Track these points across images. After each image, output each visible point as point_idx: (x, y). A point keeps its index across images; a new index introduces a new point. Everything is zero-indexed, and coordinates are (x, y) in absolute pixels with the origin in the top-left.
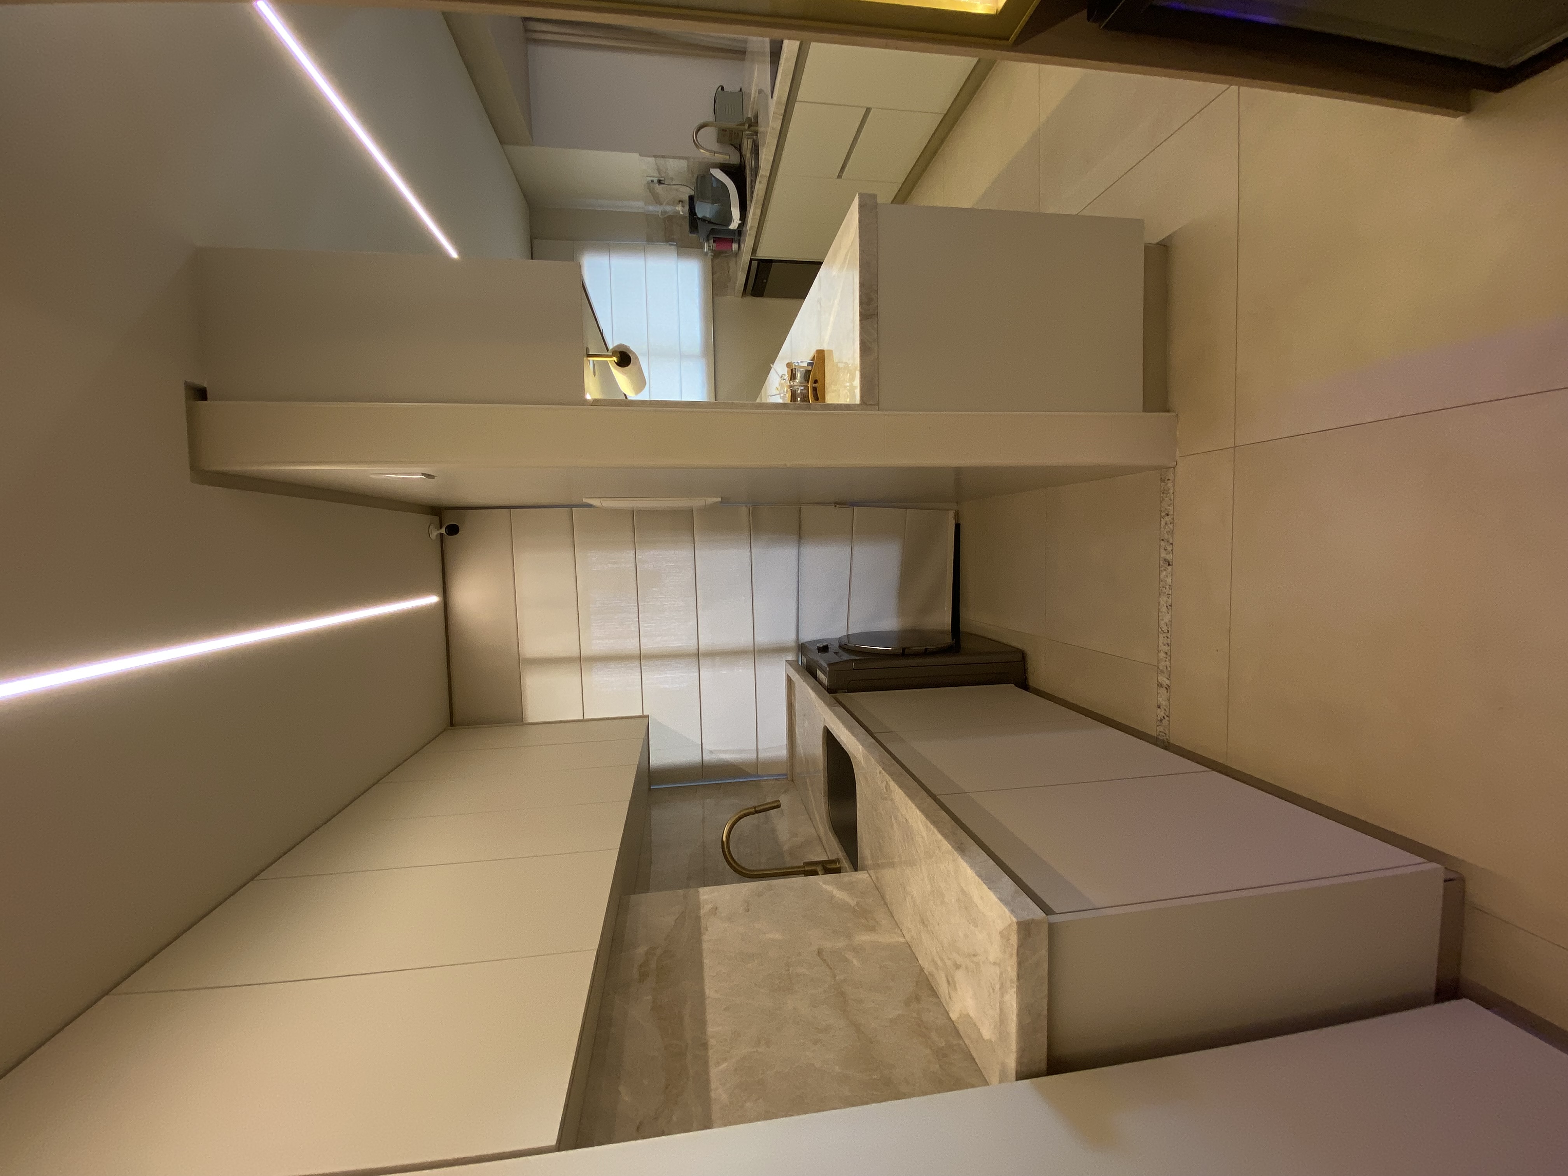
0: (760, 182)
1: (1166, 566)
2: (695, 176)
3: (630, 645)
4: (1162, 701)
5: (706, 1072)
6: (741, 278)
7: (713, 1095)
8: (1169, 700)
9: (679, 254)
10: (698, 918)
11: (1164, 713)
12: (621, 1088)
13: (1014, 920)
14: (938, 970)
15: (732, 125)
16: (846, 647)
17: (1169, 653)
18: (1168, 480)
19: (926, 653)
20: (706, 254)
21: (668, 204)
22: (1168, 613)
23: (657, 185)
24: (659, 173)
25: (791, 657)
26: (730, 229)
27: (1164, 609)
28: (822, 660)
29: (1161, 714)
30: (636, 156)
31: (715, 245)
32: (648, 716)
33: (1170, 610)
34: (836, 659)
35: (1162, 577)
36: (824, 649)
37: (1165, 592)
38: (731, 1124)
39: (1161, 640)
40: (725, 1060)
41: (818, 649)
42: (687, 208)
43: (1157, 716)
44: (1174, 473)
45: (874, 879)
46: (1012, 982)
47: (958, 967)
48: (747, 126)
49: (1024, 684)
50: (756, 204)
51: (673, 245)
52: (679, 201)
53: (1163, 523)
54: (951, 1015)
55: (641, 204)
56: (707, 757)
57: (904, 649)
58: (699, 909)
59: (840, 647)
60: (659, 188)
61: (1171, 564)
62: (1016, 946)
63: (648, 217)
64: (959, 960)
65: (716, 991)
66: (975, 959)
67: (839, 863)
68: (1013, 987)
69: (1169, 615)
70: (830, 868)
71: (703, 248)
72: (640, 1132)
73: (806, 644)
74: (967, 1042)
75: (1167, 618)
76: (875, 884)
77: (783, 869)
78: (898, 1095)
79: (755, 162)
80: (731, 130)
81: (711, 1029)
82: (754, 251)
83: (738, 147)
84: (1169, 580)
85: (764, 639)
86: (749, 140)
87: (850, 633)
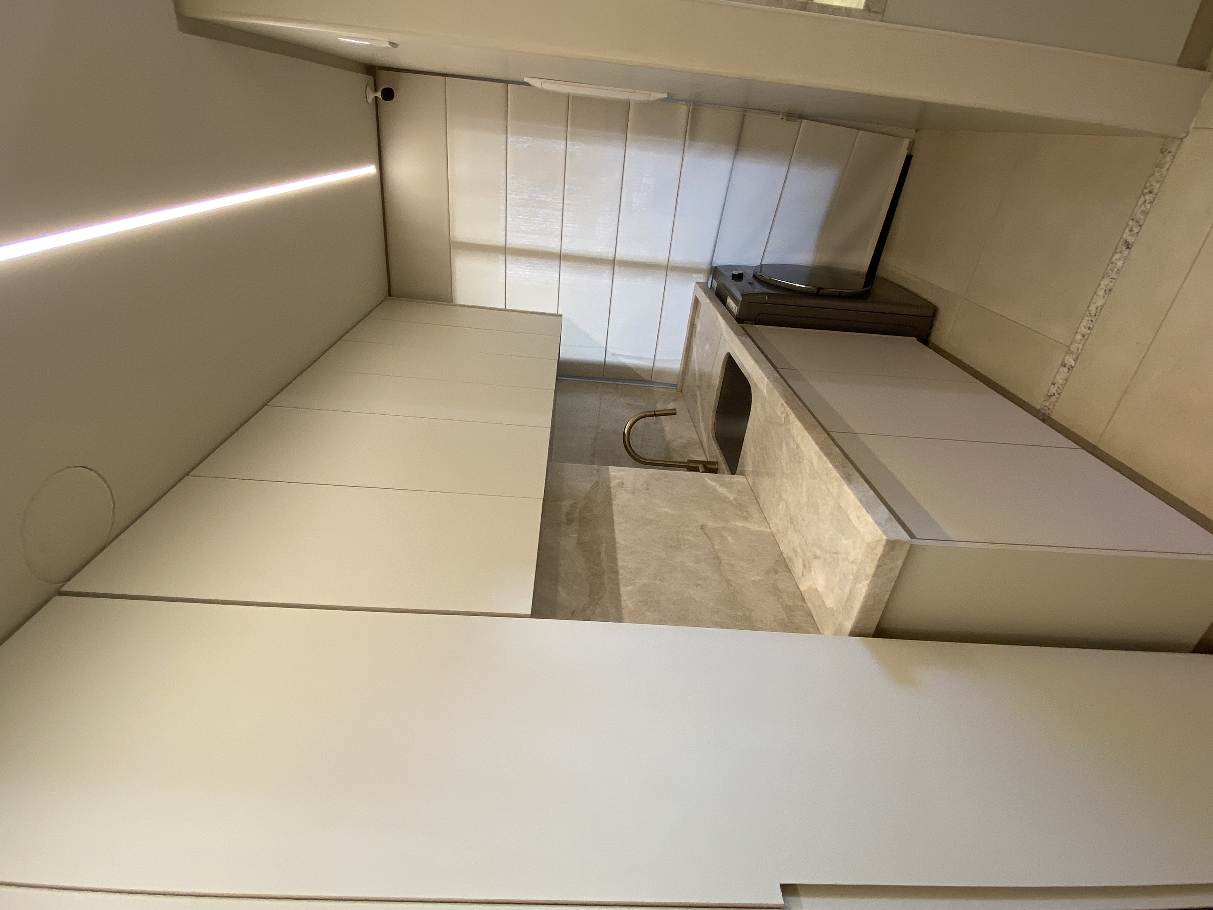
1: (1124, 248)
3: (552, 244)
4: (1060, 380)
5: (618, 589)
7: (623, 603)
8: (1066, 380)
10: (609, 488)
11: (1056, 391)
12: (559, 588)
13: (885, 537)
14: (796, 556)
16: (761, 278)
17: (1086, 337)
18: (1170, 152)
19: (840, 296)
22: (1104, 297)
25: (702, 279)
27: (1101, 293)
28: (735, 289)
29: (1053, 390)
32: (561, 316)
33: (1107, 296)
34: (749, 289)
35: (1114, 259)
36: (739, 277)
37: (1110, 276)
38: (635, 622)
39: (1085, 322)
40: (631, 584)
41: (732, 277)
43: (1048, 392)
44: (1179, 146)
45: (751, 483)
46: (867, 577)
47: (816, 557)
49: (925, 340)
53: (1142, 200)
54: (800, 587)
56: (610, 359)
57: (819, 289)
58: (609, 482)
59: (755, 276)
61: (1130, 246)
62: (879, 555)
64: (818, 553)
65: (624, 540)
66: (835, 555)
67: (718, 464)
68: (867, 580)
69: (1104, 299)
70: (710, 468)
72: (573, 615)
73: (719, 268)
74: (810, 606)
75: (1101, 302)
76: (751, 488)
77: (670, 462)
78: (753, 628)
81: (620, 563)
84: (1120, 264)
85: (678, 257)
87: (764, 262)
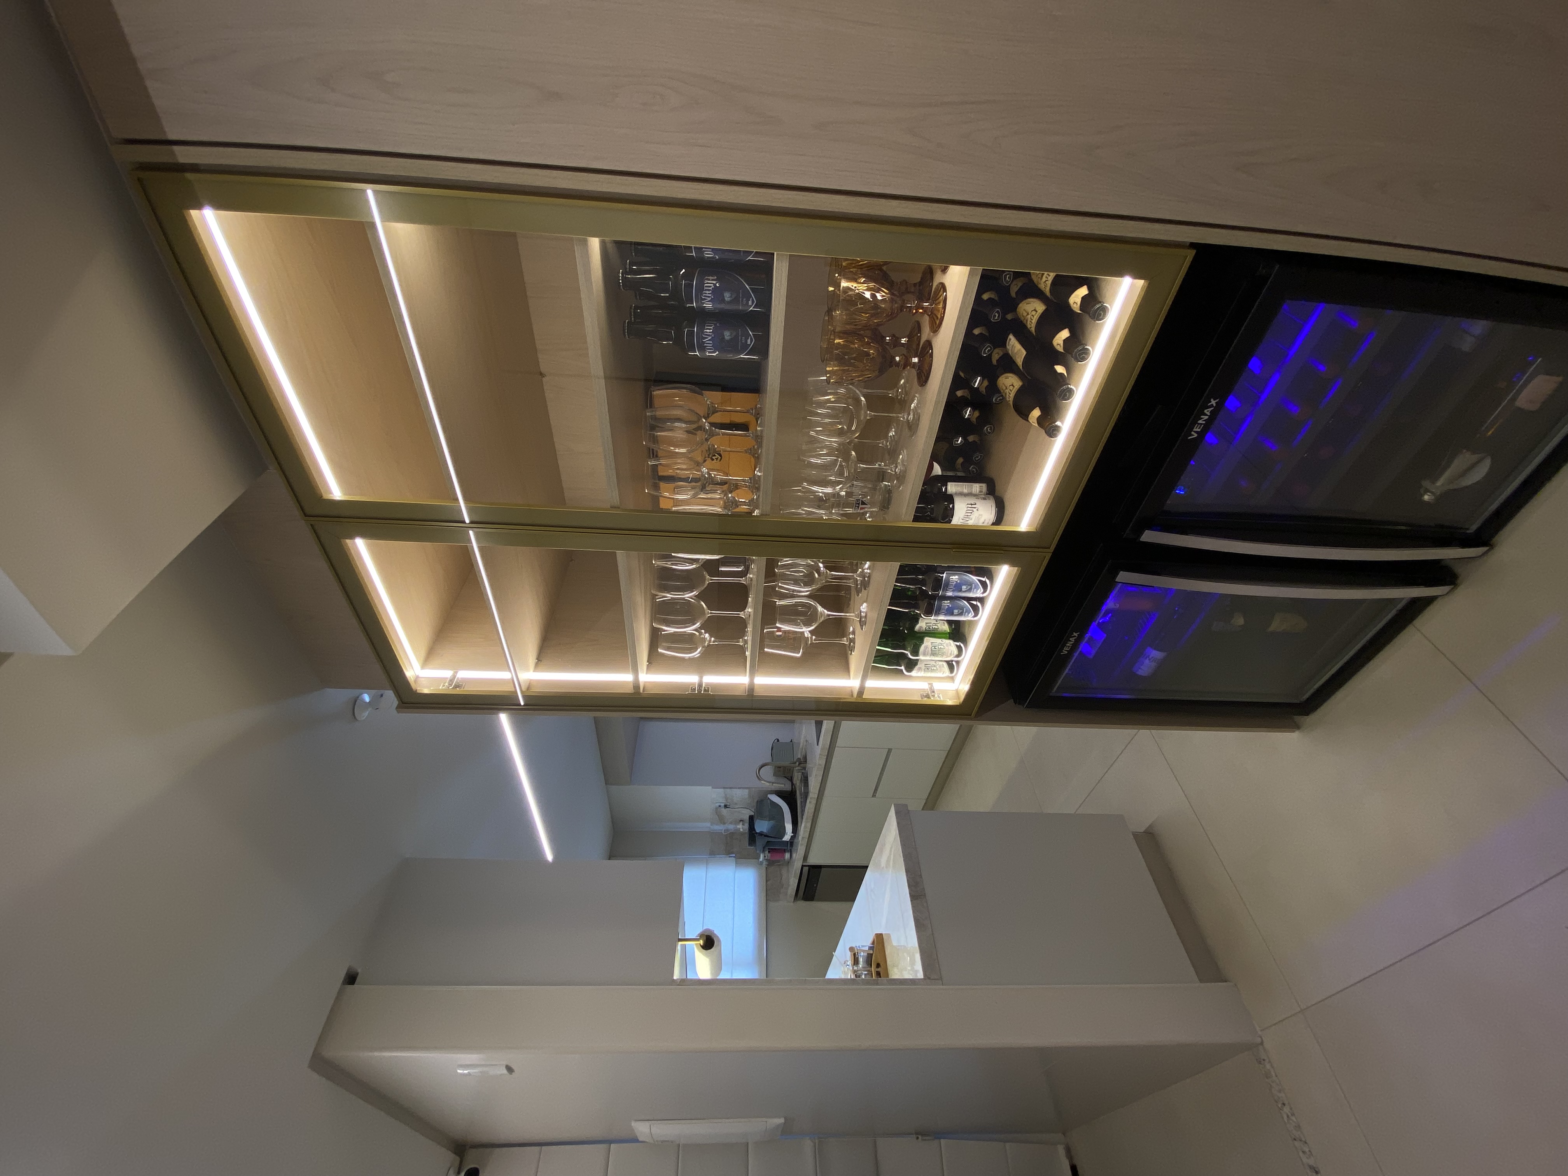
0: (810, 802)
2: (756, 801)
6: (793, 882)
9: (737, 864)
15: (786, 763)
18: (1263, 1060)
20: (761, 863)
21: (731, 823)
23: (724, 809)
24: (726, 801)
26: (784, 841)
30: (709, 788)
31: (769, 855)
42: (747, 826)
44: (1264, 1051)
48: (797, 763)
50: (807, 819)
51: (731, 857)
52: (740, 821)
55: (708, 824)
60: (724, 811)
63: (713, 835)
71: (758, 858)
79: (804, 789)
80: (785, 767)
82: (805, 858)
83: (790, 778)
86: (799, 773)
